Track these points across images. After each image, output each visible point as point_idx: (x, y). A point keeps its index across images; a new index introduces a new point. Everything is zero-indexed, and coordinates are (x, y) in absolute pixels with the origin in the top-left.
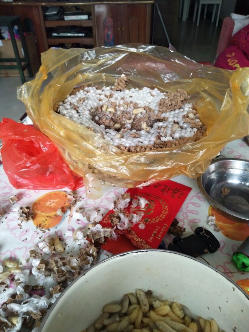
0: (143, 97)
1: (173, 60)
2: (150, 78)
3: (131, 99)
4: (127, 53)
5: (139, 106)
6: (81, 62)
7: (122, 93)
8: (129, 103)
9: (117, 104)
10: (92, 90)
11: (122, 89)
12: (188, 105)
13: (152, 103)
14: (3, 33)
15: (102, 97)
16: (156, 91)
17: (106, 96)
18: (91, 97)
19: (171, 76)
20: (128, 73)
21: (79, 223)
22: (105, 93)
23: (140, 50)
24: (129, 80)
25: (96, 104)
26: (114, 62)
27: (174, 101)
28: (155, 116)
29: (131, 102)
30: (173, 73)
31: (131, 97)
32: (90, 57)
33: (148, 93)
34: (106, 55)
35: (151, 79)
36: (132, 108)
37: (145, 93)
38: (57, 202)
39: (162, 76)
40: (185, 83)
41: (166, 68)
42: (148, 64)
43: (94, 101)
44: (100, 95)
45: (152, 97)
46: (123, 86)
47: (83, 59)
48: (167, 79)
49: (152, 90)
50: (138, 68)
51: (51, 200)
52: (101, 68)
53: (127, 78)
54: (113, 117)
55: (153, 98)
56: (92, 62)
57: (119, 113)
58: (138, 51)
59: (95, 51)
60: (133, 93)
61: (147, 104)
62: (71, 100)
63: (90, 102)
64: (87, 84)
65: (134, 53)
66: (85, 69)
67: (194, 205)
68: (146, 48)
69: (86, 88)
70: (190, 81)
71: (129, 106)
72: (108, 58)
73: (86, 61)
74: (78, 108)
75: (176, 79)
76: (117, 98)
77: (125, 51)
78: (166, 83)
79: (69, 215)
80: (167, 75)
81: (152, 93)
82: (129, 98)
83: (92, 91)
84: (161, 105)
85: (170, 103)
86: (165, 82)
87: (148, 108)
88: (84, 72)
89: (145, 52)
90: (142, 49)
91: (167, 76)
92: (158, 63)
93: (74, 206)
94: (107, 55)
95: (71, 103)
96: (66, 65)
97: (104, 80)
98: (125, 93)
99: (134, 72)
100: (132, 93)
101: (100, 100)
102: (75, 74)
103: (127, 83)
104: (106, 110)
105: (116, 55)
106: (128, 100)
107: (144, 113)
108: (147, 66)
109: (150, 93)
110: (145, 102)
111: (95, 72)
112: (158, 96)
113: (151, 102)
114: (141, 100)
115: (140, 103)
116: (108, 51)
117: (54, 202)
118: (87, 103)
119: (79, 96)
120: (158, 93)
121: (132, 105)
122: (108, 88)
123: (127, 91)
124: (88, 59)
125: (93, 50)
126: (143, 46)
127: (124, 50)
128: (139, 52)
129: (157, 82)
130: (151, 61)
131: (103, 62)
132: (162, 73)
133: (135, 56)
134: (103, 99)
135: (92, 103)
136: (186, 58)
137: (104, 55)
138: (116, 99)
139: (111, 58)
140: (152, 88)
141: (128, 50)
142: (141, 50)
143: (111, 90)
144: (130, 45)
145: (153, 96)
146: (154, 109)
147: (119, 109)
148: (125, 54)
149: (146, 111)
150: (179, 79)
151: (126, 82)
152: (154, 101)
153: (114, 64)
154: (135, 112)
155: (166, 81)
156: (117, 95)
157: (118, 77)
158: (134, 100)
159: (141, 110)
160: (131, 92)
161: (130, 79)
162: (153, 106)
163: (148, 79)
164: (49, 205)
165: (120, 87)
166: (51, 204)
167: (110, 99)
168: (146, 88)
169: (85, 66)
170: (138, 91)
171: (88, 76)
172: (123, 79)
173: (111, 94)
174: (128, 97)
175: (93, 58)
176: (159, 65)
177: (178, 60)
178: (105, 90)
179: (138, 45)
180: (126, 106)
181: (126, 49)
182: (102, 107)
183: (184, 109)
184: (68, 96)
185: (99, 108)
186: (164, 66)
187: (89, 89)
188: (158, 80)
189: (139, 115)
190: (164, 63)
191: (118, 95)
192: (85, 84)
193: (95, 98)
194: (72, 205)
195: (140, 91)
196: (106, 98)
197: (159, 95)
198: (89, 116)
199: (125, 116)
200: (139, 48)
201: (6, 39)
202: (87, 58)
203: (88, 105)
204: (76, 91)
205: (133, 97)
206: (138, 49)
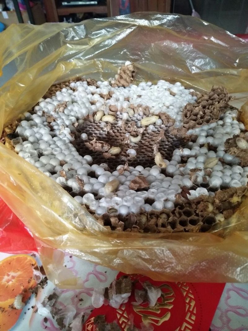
0: (158, 98)
1: (206, 38)
2: (169, 65)
3: (139, 100)
4: (134, 28)
5: (151, 111)
6: (65, 43)
7: (126, 90)
8: (136, 107)
9: (119, 108)
10: (80, 86)
11: (125, 84)
12: (230, 114)
13: (171, 107)
14: (8, 4)
15: (96, 97)
16: (177, 88)
17: (102, 96)
18: (78, 99)
19: (203, 62)
20: (136, 57)
21: (46, 327)
22: (100, 92)
23: (154, 21)
24: (138, 68)
25: (84, 111)
26: (114, 42)
27: (208, 109)
28: (176, 131)
29: (140, 106)
30: (206, 59)
31: (140, 96)
32: (77, 35)
33: (166, 89)
34: (101, 31)
35: (170, 67)
36: (141, 114)
37: (162, 89)
38: (19, 277)
39: (188, 63)
40: (225, 74)
41: (195, 50)
42: (166, 43)
43: (82, 106)
44: (93, 94)
45: (171, 98)
46: (128, 79)
47: (66, 39)
48: (197, 67)
49: (171, 85)
50: (152, 50)
51: (9, 273)
52: (96, 51)
53: (134, 67)
54: (111, 131)
55: (173, 100)
56: (81, 42)
57: (120, 123)
58: (151, 23)
59: (85, 26)
60: (144, 89)
61: (164, 109)
62: (45, 107)
63: (76, 108)
64: (73, 77)
65: (145, 27)
66: (70, 53)
67: (238, 293)
68: (163, 19)
69: (72, 85)
70: (235, 72)
71: (136, 111)
72: (105, 35)
73: (73, 42)
74: (54, 121)
75: (211, 67)
76: (119, 98)
77: (131, 24)
78: (194, 74)
79: (33, 307)
80: (196, 60)
81: (171, 90)
82: (137, 98)
83: (80, 89)
84: (186, 116)
85: (201, 113)
86: (193, 72)
87: (166, 116)
88: (71, 58)
89: (162, 25)
90: (156, 21)
91: (197, 63)
92: (182, 41)
93: (43, 288)
94: (103, 31)
95: (44, 112)
96: (40, 50)
97: (100, 71)
98: (131, 89)
99: (146, 56)
100: (142, 89)
101: (92, 103)
102: (56, 62)
103: (134, 74)
104: (101, 120)
105: (117, 32)
106: (136, 101)
107: (159, 124)
108: (165, 46)
109: (169, 90)
110: (161, 106)
111: (87, 57)
112: (181, 95)
113: (171, 105)
114: (154, 101)
115: (153, 107)
116: (104, 25)
117: (13, 277)
118: (72, 110)
119: (59, 98)
120: (181, 91)
121: (141, 109)
122: (106, 83)
123: (134, 87)
124: (75, 39)
125: (81, 25)
126: (159, 16)
127: (128, 22)
128: (153, 26)
129: (180, 71)
130: (170, 40)
131: (98, 42)
132: (187, 58)
133: (147, 32)
134: (98, 101)
135: (79, 111)
136: (229, 35)
137: (99, 31)
138: (117, 100)
139: (109, 35)
140: (173, 82)
141: (135, 23)
142: (156, 23)
143: (110, 86)
144: (138, 14)
145: (174, 96)
146: (174, 117)
147: (121, 116)
148: (131, 28)
149: (163, 121)
150: (216, 67)
151: (133, 72)
152: (174, 104)
153: (115, 44)
154: (145, 122)
155: (195, 70)
156: (118, 93)
157: (122, 63)
158: (144, 102)
159: (154, 119)
160: (139, 89)
161: (139, 66)
162: (173, 113)
163: (167, 66)
164: (6, 282)
165: (123, 82)
166: (8, 281)
167: (108, 100)
168: (163, 81)
169: (71, 49)
170: (150, 86)
171: (75, 65)
172: (128, 69)
173: (109, 92)
174: (135, 96)
175: (82, 37)
176: (183, 46)
177: (215, 37)
178: (101, 86)
179: (151, 14)
180: (132, 112)
181: (132, 21)
182: (94, 114)
183: (224, 121)
184: (41, 99)
185: (90, 117)
186: (191, 46)
187: (77, 85)
188: (182, 68)
189: (151, 127)
190: (192, 42)
191: (120, 93)
192: (71, 78)
193: (85, 100)
194: (39, 285)
195: (153, 86)
196: (102, 100)
197: (183, 93)
198: (69, 136)
199: (129, 129)
200: (152, 19)
201: (12, 10)
202: (73, 37)
203: (72, 114)
204: (57, 88)
205: (142, 97)
206: (151, 21)
